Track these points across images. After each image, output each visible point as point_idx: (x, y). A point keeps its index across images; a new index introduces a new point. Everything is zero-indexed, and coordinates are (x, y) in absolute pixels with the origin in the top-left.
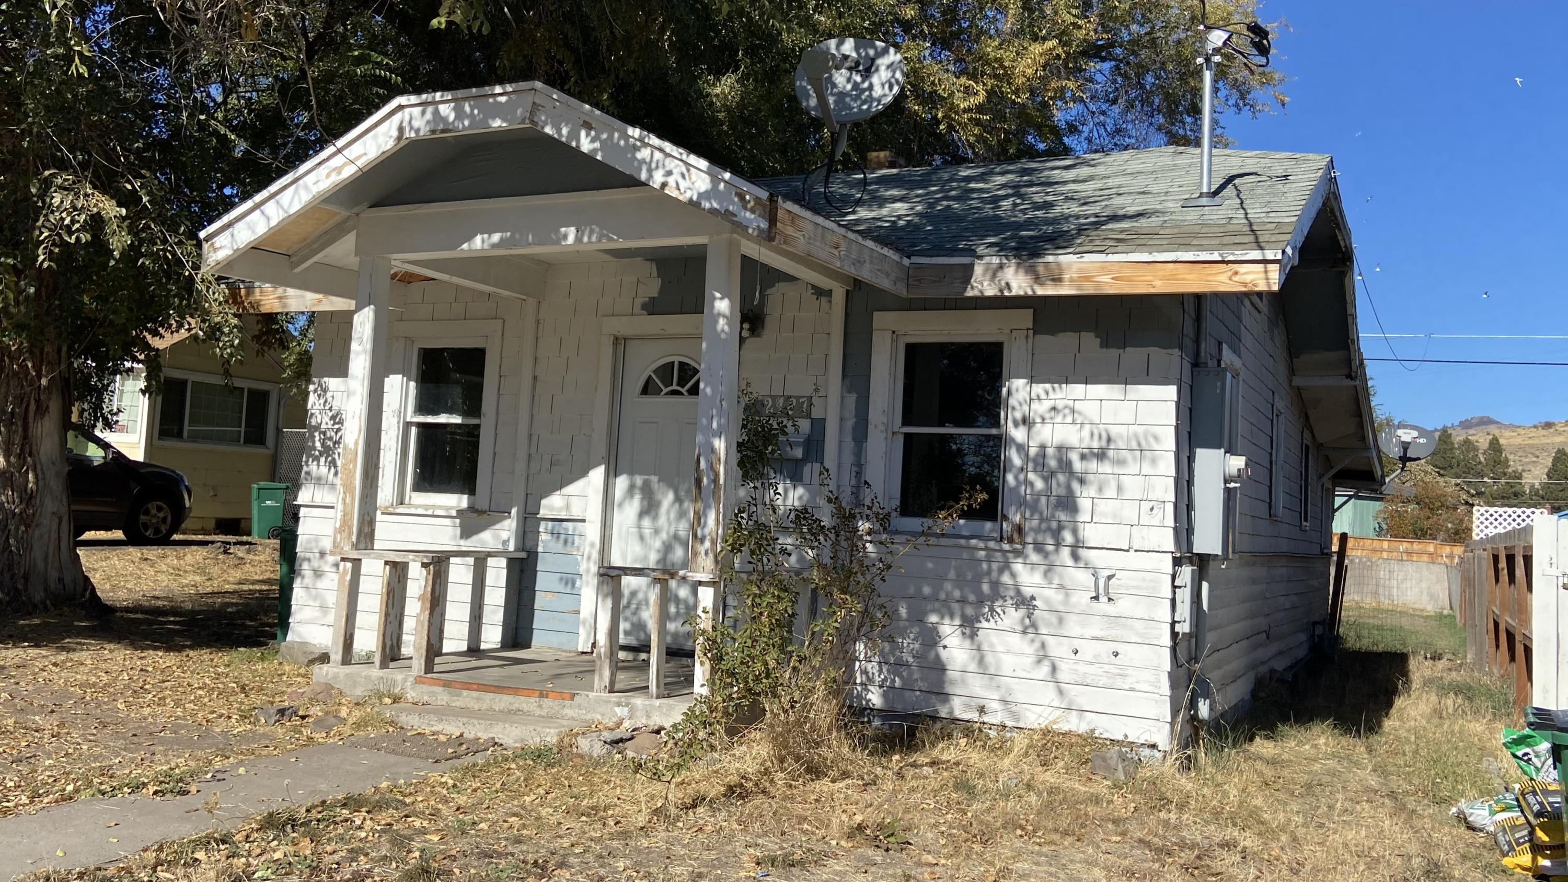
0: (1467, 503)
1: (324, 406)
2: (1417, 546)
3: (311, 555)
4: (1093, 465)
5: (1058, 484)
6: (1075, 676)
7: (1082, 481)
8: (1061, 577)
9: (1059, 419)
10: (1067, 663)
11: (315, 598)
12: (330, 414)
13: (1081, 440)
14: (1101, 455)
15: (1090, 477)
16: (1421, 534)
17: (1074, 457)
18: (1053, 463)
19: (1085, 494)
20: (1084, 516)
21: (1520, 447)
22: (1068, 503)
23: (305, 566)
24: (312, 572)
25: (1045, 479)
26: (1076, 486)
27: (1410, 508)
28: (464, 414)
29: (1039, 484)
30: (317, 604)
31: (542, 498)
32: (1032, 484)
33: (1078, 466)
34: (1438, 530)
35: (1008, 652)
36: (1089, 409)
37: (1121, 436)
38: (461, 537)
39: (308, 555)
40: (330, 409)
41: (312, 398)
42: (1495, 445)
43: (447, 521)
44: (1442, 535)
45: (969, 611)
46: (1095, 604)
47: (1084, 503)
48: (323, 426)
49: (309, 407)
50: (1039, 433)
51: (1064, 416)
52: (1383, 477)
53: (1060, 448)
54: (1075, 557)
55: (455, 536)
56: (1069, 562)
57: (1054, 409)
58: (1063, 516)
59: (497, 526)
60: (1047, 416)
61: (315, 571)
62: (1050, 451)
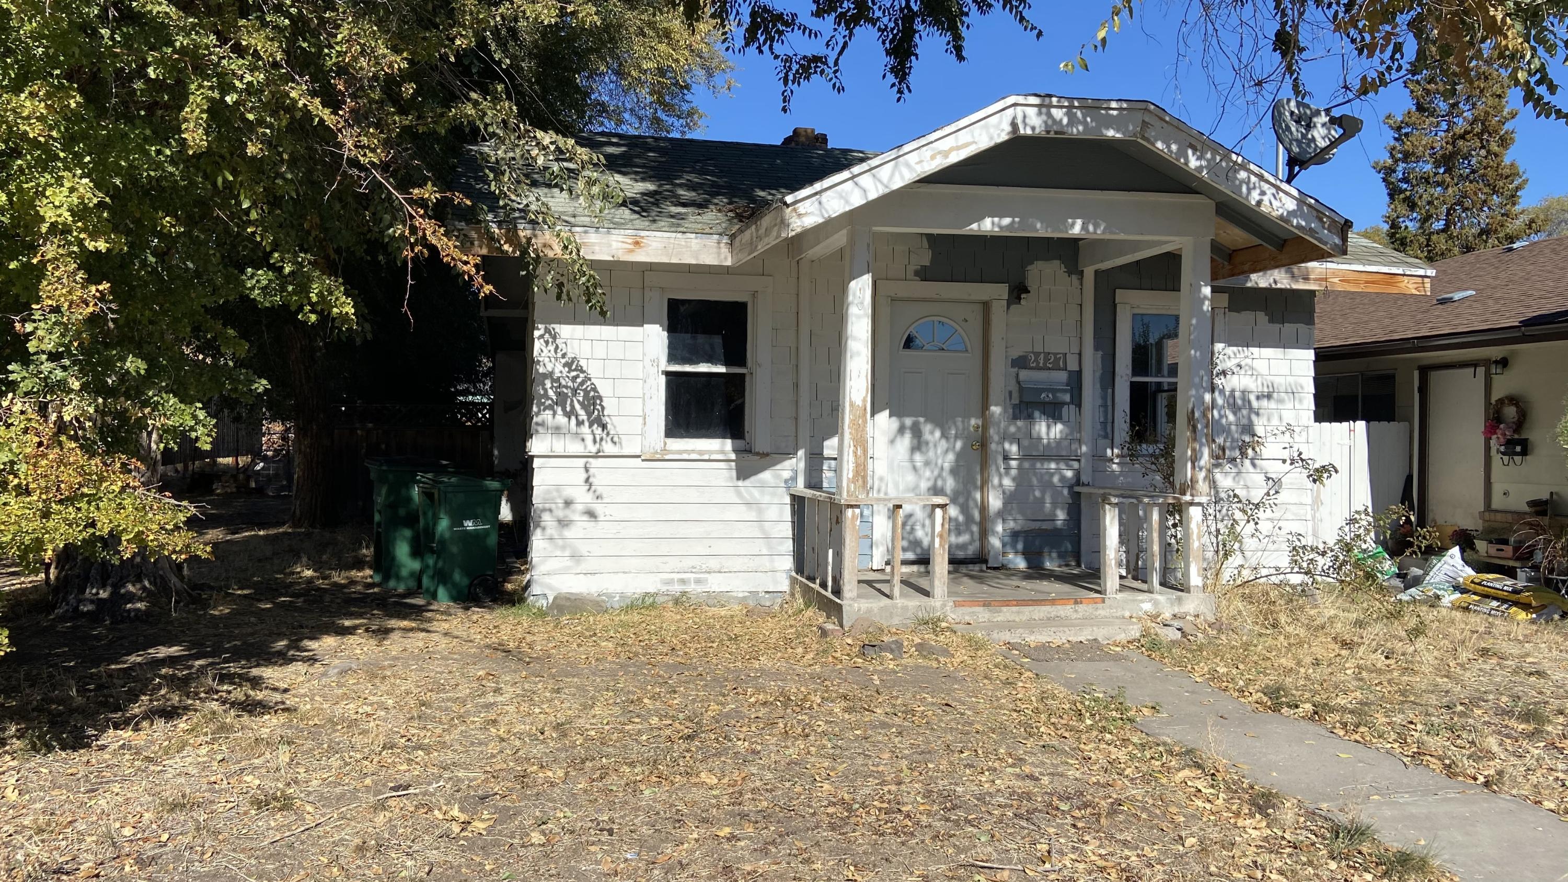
1: (556, 352)
3: (553, 506)
4: (1265, 403)
5: (1243, 416)
7: (1258, 414)
8: (1245, 480)
9: (1243, 372)
11: (563, 548)
12: (563, 361)
13: (1256, 387)
14: (1269, 397)
15: (1261, 411)
17: (1252, 398)
18: (1239, 402)
19: (1259, 423)
20: (1259, 439)
22: (1249, 429)
23: (546, 517)
24: (555, 524)
25: (1235, 414)
26: (1254, 417)
28: (727, 364)
29: (1232, 418)
30: (567, 553)
31: (824, 440)
32: (1228, 418)
33: (1255, 404)
36: (1261, 366)
37: (1280, 384)
38: (738, 479)
39: (547, 506)
40: (564, 356)
41: (538, 345)
43: (722, 465)
47: (1260, 430)
48: (557, 374)
49: (535, 353)
50: (1231, 381)
51: (1246, 370)
53: (1243, 392)
54: (1254, 465)
55: (731, 478)
56: (1251, 469)
57: (1239, 364)
58: (1247, 439)
59: (778, 467)
60: (1235, 370)
61: (559, 521)
62: (1237, 394)
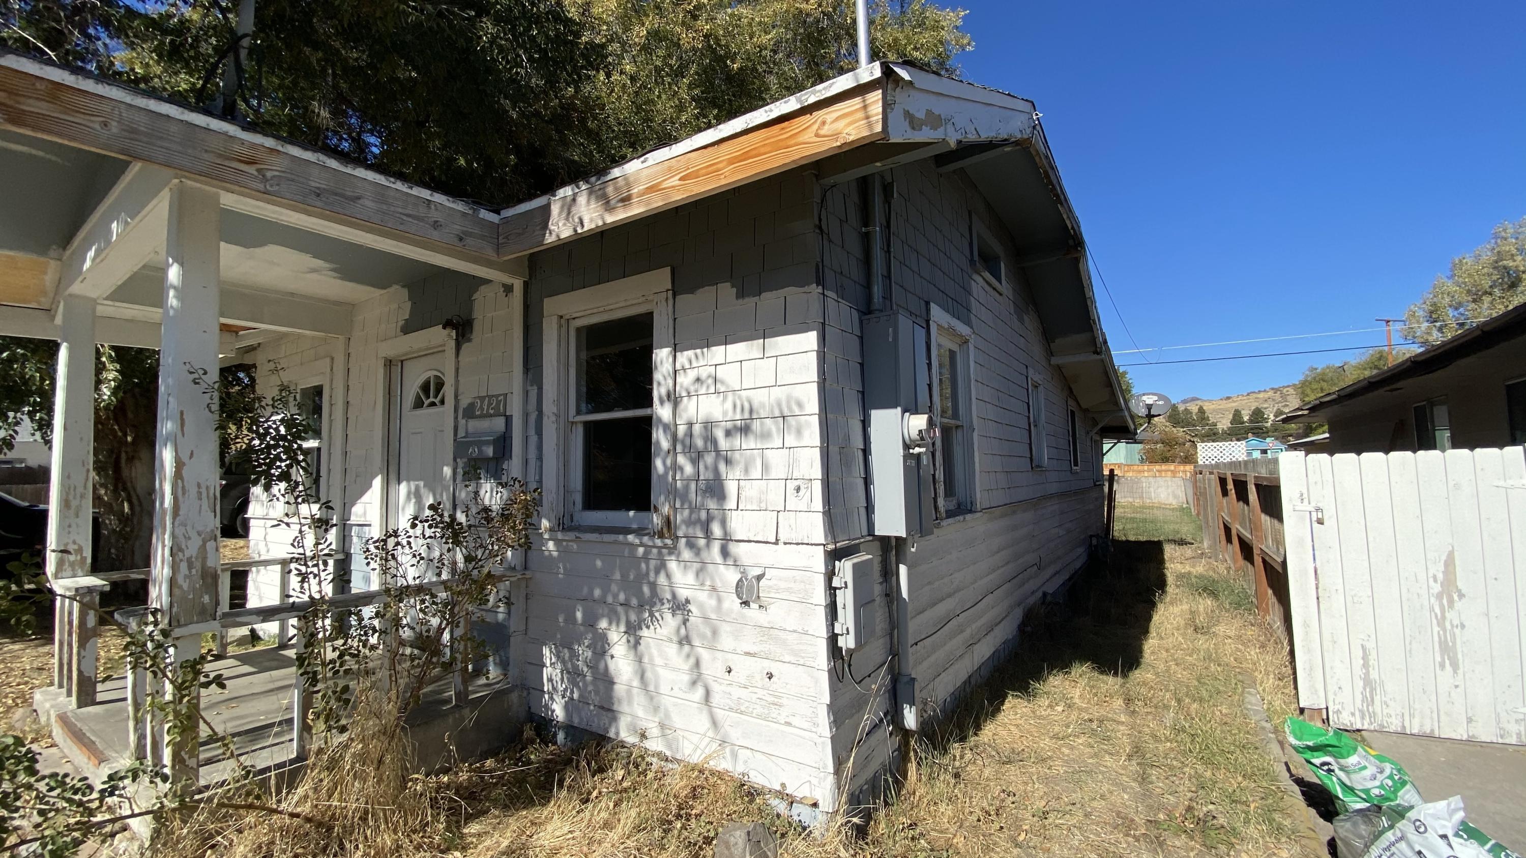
0: (1190, 441)
2: (1164, 467)
4: (737, 441)
5: (706, 468)
6: (728, 701)
7: (728, 462)
8: (712, 577)
9: (703, 390)
10: (721, 684)
13: (725, 413)
14: (745, 430)
16: (1165, 460)
19: (730, 476)
20: (731, 504)
21: (1214, 410)
25: (694, 462)
27: (1158, 446)
29: (689, 469)
31: (350, 506)
32: (681, 469)
33: (723, 444)
34: (1176, 457)
35: (666, 666)
36: (730, 374)
37: (762, 405)
42: (1201, 411)
44: (1178, 460)
45: (633, 617)
46: (746, 610)
47: (731, 487)
50: (686, 409)
51: (708, 387)
52: (1136, 429)
53: (705, 425)
57: (698, 380)
58: (712, 504)
60: (692, 389)
62: (697, 429)
